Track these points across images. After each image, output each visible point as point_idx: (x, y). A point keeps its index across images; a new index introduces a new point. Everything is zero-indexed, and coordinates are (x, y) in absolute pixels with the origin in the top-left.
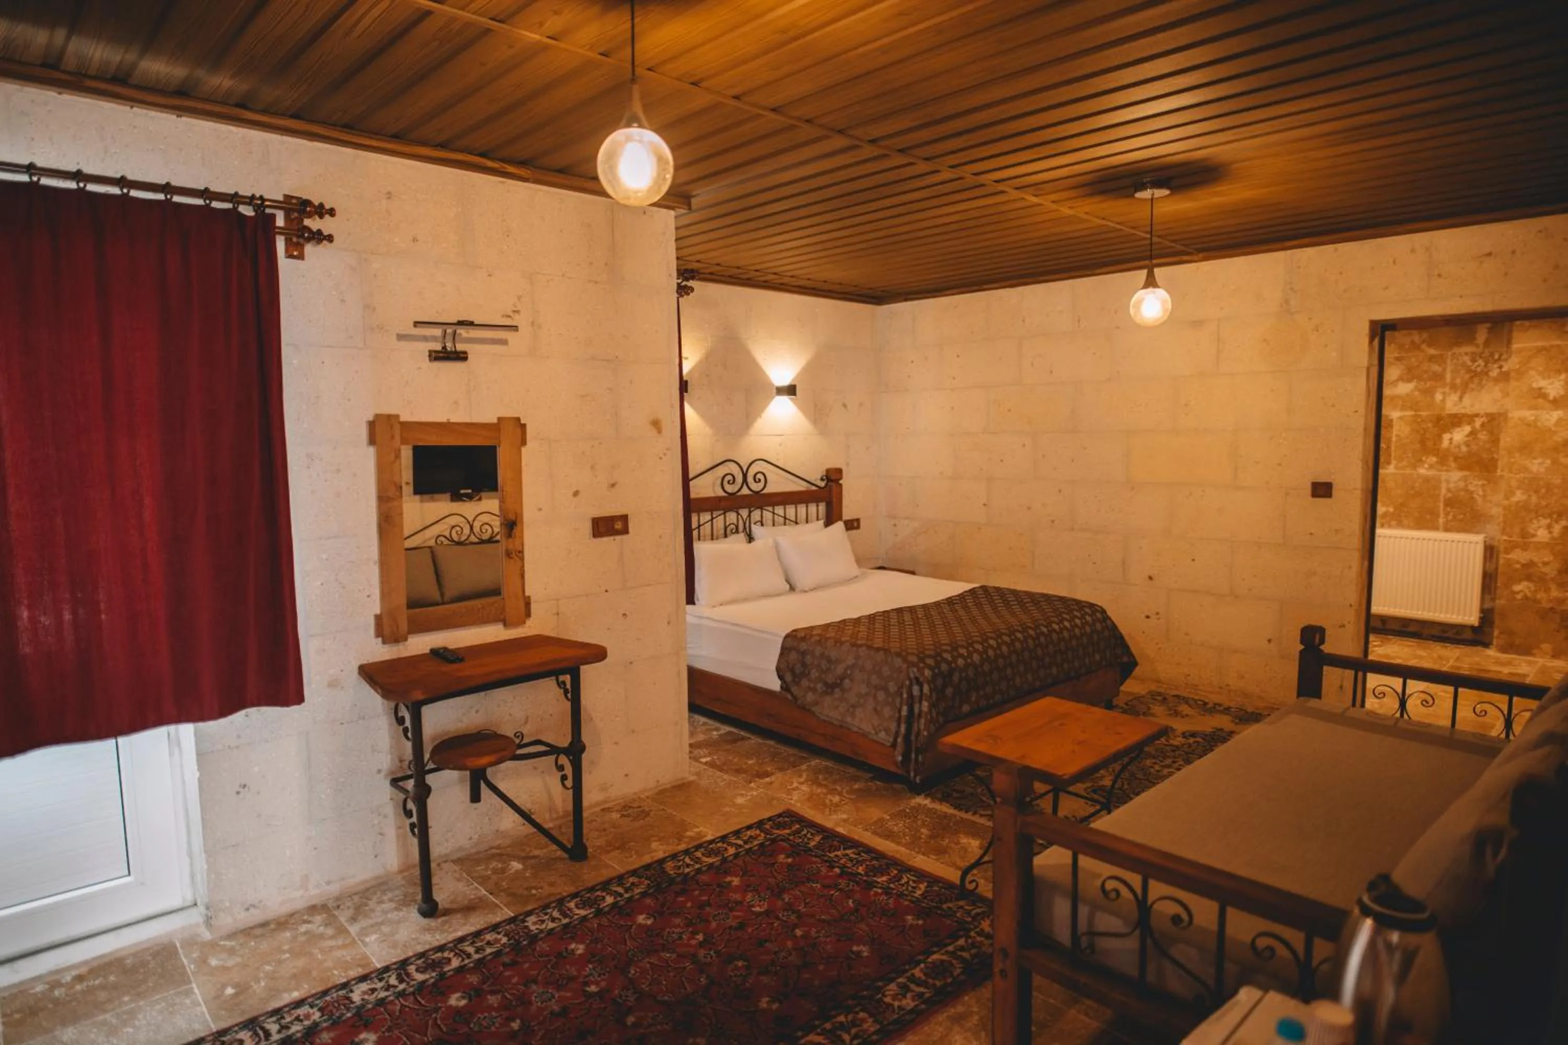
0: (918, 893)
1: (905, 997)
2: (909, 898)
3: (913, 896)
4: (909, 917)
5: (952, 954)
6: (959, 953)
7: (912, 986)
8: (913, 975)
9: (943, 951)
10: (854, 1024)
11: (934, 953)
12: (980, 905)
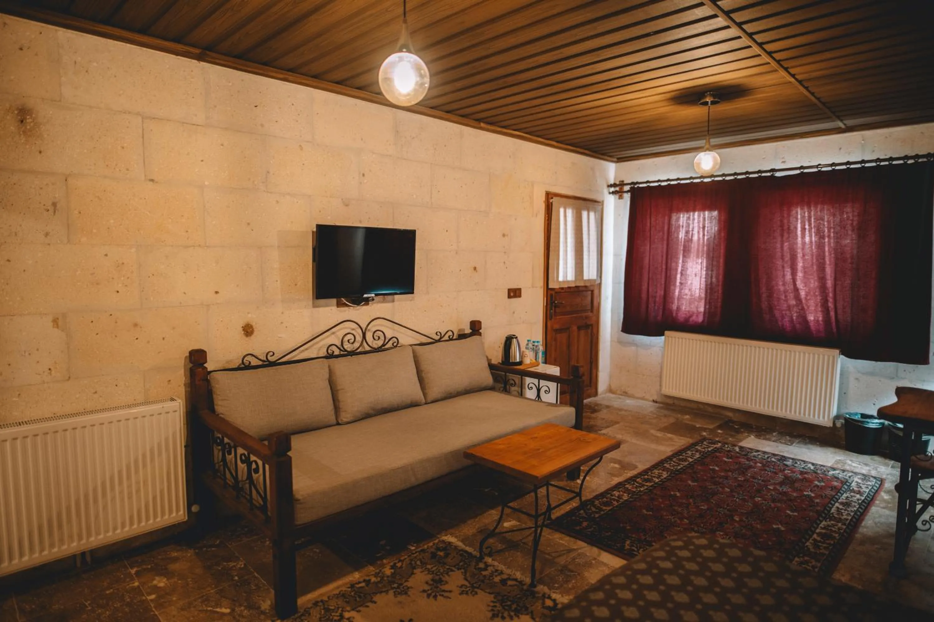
0: (628, 542)
1: (618, 495)
2: (633, 539)
3: (631, 540)
4: (628, 528)
5: (601, 510)
6: (597, 510)
7: (616, 498)
8: (618, 503)
9: (605, 511)
10: (636, 487)
11: (609, 510)
12: (589, 533)
